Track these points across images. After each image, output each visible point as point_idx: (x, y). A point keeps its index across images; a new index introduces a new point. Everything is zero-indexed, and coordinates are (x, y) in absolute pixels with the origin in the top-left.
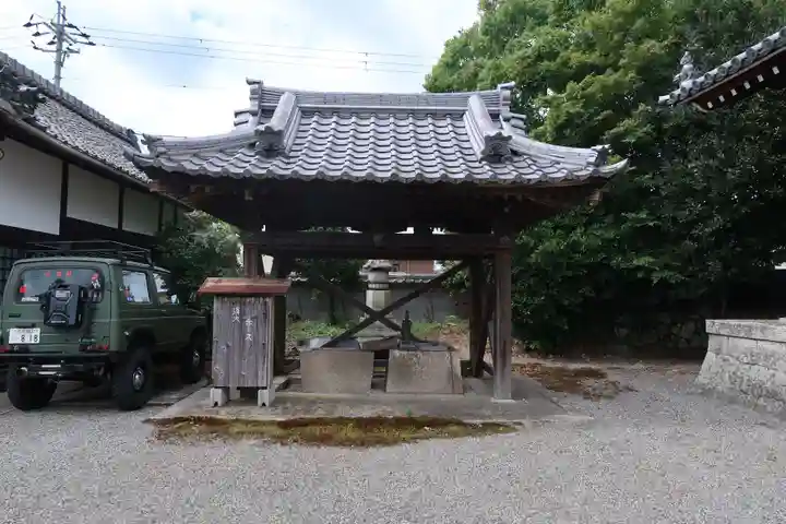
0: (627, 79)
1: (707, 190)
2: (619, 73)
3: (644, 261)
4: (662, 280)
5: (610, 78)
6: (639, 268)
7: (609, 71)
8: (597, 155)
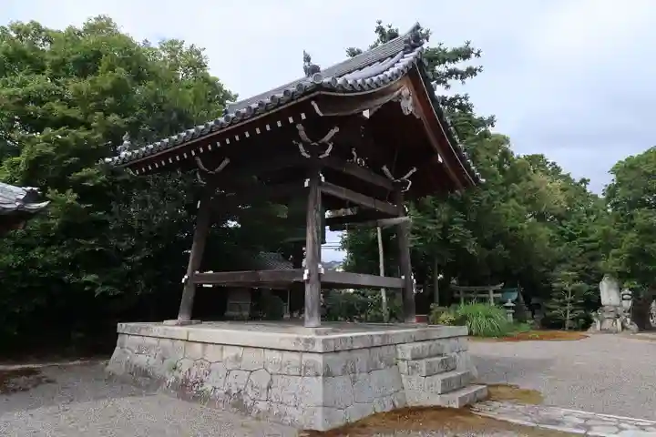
0: (96, 137)
1: (140, 229)
2: (89, 133)
3: (91, 277)
4: (103, 294)
5: (82, 133)
6: (88, 283)
7: (81, 128)
8: (25, 194)
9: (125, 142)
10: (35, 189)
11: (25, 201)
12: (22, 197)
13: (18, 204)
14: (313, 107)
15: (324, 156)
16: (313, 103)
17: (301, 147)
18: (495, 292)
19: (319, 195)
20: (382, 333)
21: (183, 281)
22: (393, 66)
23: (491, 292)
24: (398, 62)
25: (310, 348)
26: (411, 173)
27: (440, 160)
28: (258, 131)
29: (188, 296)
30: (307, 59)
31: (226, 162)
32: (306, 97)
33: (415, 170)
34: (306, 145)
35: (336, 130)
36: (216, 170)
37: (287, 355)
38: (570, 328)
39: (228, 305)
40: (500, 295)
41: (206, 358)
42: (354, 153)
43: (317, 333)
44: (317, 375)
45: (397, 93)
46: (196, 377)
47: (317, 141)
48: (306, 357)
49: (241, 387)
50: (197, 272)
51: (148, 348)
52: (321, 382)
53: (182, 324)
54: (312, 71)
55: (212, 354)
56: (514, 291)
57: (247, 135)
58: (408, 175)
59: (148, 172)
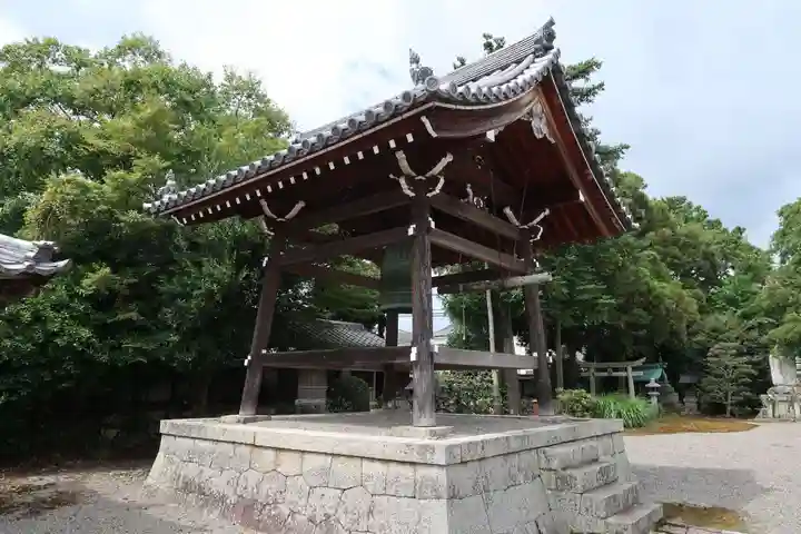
8: (36, 250)
9: (169, 182)
10: (51, 243)
11: (37, 259)
12: (32, 254)
13: (27, 264)
14: (423, 124)
15: (434, 193)
16: (424, 119)
17: (402, 181)
18: (634, 369)
19: (428, 247)
20: (519, 432)
21: (246, 364)
22: (522, 73)
23: (630, 369)
24: (528, 68)
25: (429, 458)
26: (542, 216)
27: (582, 198)
28: (347, 161)
29: (252, 383)
30: (415, 60)
31: (300, 205)
32: (415, 111)
33: (547, 212)
34: (410, 180)
35: (449, 158)
36: (287, 217)
37: (394, 468)
38: (733, 415)
39: (299, 390)
40: (641, 373)
41: (279, 470)
42: (469, 190)
43: (434, 434)
44: (438, 498)
45: (526, 110)
46: (268, 496)
47: (423, 175)
48: (422, 471)
49: (331, 512)
50: (264, 352)
51: (201, 454)
52: (445, 507)
53: (246, 421)
54: (423, 75)
55: (289, 464)
56: (657, 368)
57: (332, 167)
58: (538, 219)
59: (199, 219)
